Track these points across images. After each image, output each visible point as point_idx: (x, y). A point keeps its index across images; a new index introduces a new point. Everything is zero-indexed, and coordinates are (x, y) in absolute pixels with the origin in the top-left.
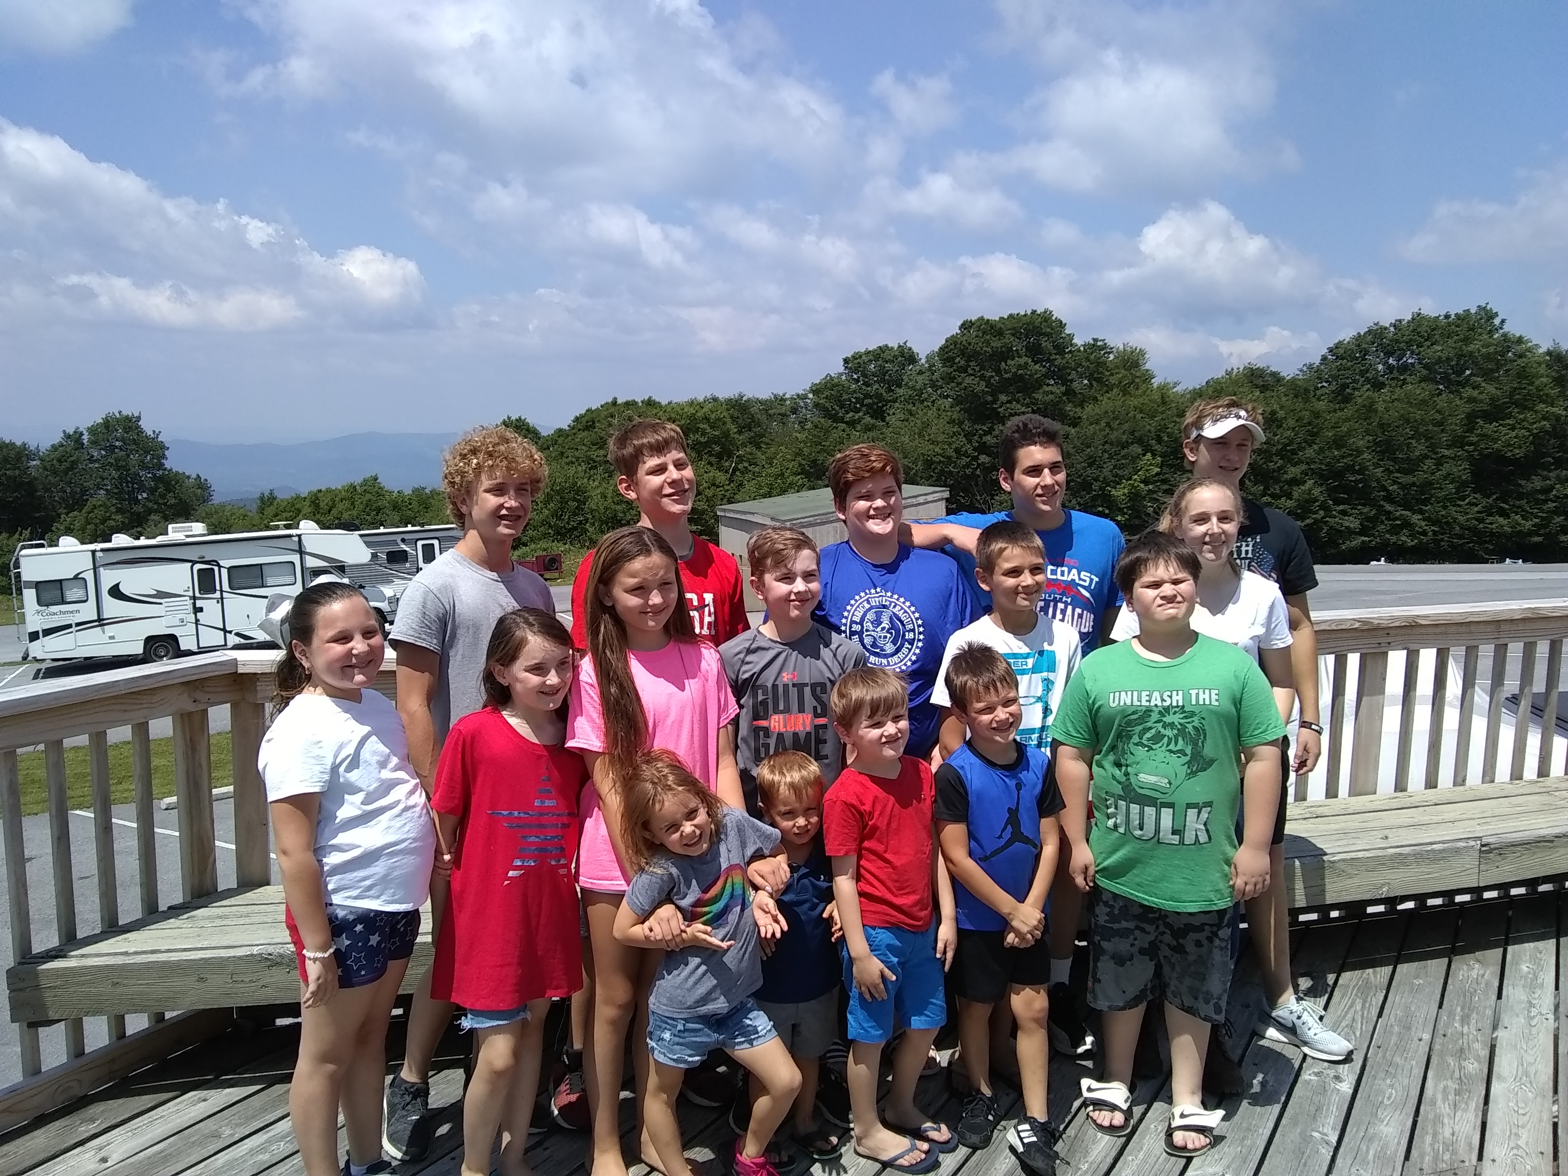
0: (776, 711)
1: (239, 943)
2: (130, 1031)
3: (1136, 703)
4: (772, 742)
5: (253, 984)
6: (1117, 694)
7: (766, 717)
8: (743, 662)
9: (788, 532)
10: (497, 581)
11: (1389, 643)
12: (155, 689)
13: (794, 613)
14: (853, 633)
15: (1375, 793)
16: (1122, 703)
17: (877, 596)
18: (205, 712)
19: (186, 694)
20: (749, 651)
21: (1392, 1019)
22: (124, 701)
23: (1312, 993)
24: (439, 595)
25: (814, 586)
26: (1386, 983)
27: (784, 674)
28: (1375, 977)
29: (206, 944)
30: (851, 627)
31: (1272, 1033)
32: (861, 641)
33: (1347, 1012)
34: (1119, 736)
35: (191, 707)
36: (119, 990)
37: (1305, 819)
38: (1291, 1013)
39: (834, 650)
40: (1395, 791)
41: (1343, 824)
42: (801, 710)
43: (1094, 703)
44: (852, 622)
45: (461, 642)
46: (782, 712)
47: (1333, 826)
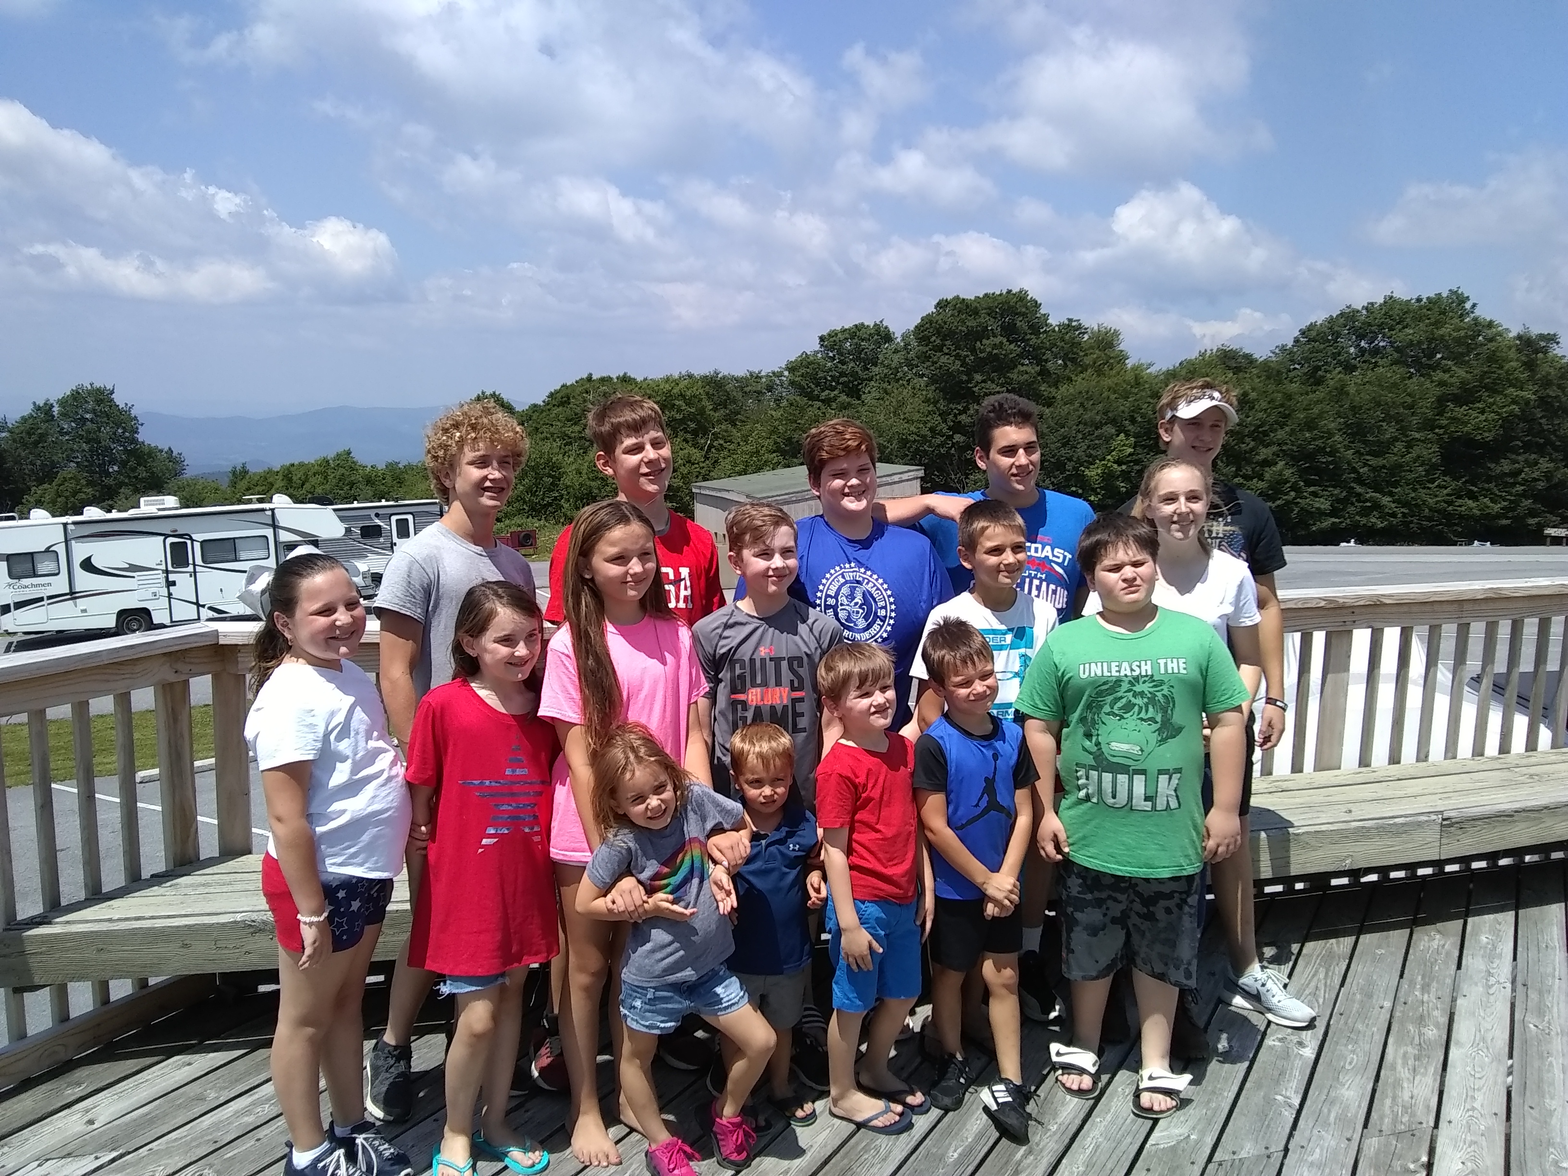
0: (754, 685)
1: (223, 910)
2: (113, 997)
3: (1106, 674)
4: (750, 715)
5: (237, 950)
6: (1087, 666)
7: (743, 691)
8: (721, 637)
9: (766, 508)
10: (481, 555)
11: (1354, 622)
12: (137, 659)
13: (772, 588)
14: (827, 607)
15: (1339, 768)
16: (1093, 675)
17: (851, 571)
18: (186, 683)
19: (168, 664)
20: (727, 626)
21: (1354, 988)
22: (105, 671)
23: (1277, 960)
24: (424, 566)
25: (792, 562)
26: (1349, 951)
27: (762, 649)
28: (1339, 947)
29: (189, 911)
30: (826, 601)
31: (1238, 1001)
32: (836, 615)
33: (1310, 981)
34: (1089, 707)
35: (172, 678)
36: (104, 956)
37: (1270, 793)
38: (1256, 981)
39: (810, 625)
40: (1359, 767)
41: (1308, 798)
42: (778, 683)
43: (1063, 675)
44: (827, 596)
45: (444, 612)
46: (759, 686)
47: (1297, 800)
